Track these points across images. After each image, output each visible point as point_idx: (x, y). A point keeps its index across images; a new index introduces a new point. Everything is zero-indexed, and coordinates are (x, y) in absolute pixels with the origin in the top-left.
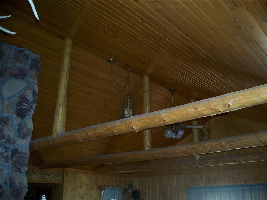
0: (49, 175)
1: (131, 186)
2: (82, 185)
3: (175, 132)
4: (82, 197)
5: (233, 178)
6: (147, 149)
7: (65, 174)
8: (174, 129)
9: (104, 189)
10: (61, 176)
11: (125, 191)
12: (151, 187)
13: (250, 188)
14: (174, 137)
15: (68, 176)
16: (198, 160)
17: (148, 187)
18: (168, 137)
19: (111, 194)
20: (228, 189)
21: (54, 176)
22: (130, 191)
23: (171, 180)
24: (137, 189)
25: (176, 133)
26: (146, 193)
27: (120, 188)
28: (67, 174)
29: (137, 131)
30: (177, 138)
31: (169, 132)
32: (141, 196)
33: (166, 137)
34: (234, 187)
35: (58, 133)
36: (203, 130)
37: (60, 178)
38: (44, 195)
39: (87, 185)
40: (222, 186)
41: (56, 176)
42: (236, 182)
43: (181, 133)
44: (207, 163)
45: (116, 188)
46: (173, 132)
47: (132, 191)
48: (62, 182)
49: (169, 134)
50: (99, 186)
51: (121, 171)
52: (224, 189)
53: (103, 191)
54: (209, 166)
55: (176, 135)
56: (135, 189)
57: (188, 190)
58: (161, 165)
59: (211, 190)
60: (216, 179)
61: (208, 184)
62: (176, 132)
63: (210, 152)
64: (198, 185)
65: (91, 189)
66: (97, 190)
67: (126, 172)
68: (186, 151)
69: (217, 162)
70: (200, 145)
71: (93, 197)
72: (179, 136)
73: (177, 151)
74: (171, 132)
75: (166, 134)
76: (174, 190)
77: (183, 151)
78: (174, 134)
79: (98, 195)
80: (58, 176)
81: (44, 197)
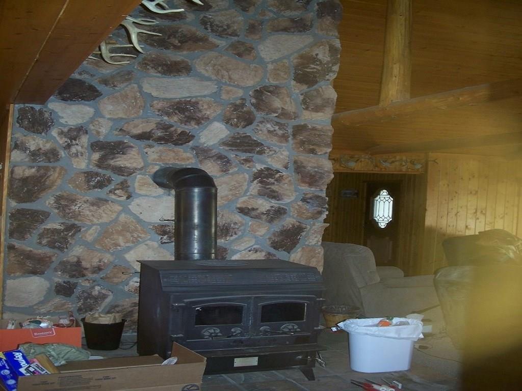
0: (393, 162)
2: (474, 177)
4: (473, 193)
7: (431, 161)
10: (422, 164)
15: (438, 164)
21: (404, 164)
28: (436, 161)
35: (392, 101)
37: (419, 166)
38: (384, 191)
39: (486, 177)
41: (409, 164)
48: (424, 173)
80: (413, 164)
81: (385, 194)
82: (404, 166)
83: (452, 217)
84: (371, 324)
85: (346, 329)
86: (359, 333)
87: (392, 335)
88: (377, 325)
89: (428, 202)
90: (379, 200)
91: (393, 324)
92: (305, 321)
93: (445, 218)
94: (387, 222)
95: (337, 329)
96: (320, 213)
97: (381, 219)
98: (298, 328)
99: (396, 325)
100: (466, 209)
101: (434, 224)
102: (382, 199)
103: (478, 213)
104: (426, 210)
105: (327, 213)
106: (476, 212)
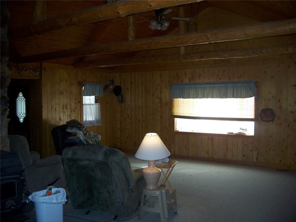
0: (26, 70)
1: (112, 82)
2: (61, 81)
3: (160, 24)
4: (62, 93)
5: (217, 75)
6: (131, 39)
7: (43, 69)
8: (159, 21)
9: (84, 85)
10: (39, 72)
11: (106, 87)
12: (133, 83)
13: (233, 85)
14: (159, 28)
15: (46, 71)
16: (182, 54)
17: (130, 83)
18: (152, 28)
19: (92, 90)
20: (212, 85)
21: (31, 71)
22: (111, 87)
23: (154, 76)
24: (119, 85)
25: (162, 25)
26: (128, 89)
27: (100, 84)
28: (45, 69)
29: (122, 16)
30: (162, 30)
31: (154, 24)
32: (123, 92)
33: (151, 29)
34: (217, 83)
35: (39, 20)
36: (190, 24)
37: (38, 73)
38: (21, 93)
39: (67, 81)
40: (206, 82)
41: (33, 71)
42: (220, 79)
43: (166, 24)
44: (192, 57)
45: (97, 83)
46: (158, 24)
47: (114, 87)
48: (40, 78)
49: (154, 25)
50: (79, 82)
51: (102, 65)
52: (208, 86)
53: (83, 88)
54: (193, 60)
55: (161, 27)
56: (116, 85)
57: (171, 86)
58: (144, 59)
59: (195, 86)
60: (201, 75)
61: (192, 80)
62: (162, 23)
63: (195, 43)
64: (182, 82)
65: (71, 85)
66: (77, 86)
67: (108, 66)
68: (171, 42)
69: (202, 57)
70: (185, 37)
71: (73, 93)
72: (164, 28)
73: (162, 42)
74: (156, 23)
75: (151, 25)
76: (157, 86)
77: (168, 42)
78: (159, 25)
79: (79, 92)
80: (35, 72)
81: (21, 95)
82: (31, 73)
83: (54, 112)
84: (43, 195)
85: (33, 201)
86: (40, 202)
87: (55, 201)
88: (46, 195)
89: (43, 101)
90: (19, 101)
91: (53, 193)
92: (17, 196)
93: (50, 112)
94: (23, 118)
95: (29, 201)
96: (5, 110)
97: (20, 116)
98: (15, 203)
99: (55, 194)
100: (59, 106)
101: (46, 118)
102: (20, 99)
103: (64, 108)
104: (42, 107)
105: (9, 110)
106: (63, 108)
